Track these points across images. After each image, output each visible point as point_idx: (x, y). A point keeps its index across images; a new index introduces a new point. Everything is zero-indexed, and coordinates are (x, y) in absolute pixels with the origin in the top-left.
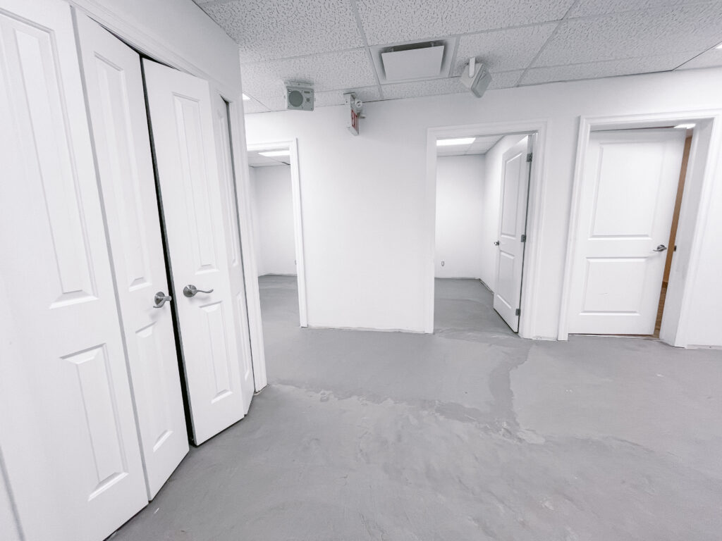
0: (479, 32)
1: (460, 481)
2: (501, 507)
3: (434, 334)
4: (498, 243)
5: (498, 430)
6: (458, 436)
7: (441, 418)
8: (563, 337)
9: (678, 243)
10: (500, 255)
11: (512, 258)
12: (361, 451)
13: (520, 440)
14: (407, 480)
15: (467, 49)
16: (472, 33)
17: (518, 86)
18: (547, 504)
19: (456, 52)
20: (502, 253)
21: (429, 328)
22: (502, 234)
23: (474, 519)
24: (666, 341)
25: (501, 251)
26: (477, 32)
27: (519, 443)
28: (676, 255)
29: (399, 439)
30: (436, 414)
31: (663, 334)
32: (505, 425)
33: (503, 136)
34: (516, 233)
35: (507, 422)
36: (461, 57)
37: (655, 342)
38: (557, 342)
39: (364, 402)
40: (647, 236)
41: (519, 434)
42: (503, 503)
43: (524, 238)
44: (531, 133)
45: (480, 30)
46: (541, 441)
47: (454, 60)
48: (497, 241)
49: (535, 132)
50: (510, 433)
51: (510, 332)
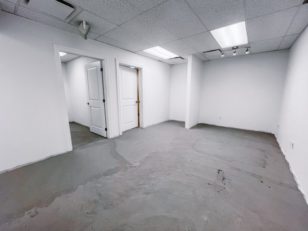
0: (92, 13)
1: (132, 189)
2: (146, 186)
3: (73, 150)
4: (88, 104)
5: (128, 168)
6: (119, 178)
7: (108, 177)
8: (121, 134)
9: (140, 100)
10: (91, 109)
11: (99, 109)
12: (88, 213)
13: (135, 167)
14: (117, 204)
15: (83, 17)
16: (89, 12)
17: (95, 40)
18: (153, 176)
19: (78, 14)
20: (92, 108)
21: (70, 149)
22: (90, 99)
23: (143, 194)
24: (141, 127)
25: (91, 107)
26: (91, 13)
27: (135, 168)
28: (140, 103)
29: (100, 195)
30: (105, 177)
31: (140, 126)
32: (128, 166)
33: (80, 56)
34: (99, 99)
35: (128, 165)
36: (80, 18)
37: (139, 128)
38: (120, 136)
39: (66, 196)
40: (133, 99)
41: (133, 165)
42: (145, 184)
43: (104, 101)
44: (101, 60)
45: (93, 12)
46: (139, 164)
47: (75, 17)
48: (87, 103)
49: (103, 60)
50: (131, 167)
51: (104, 138)
